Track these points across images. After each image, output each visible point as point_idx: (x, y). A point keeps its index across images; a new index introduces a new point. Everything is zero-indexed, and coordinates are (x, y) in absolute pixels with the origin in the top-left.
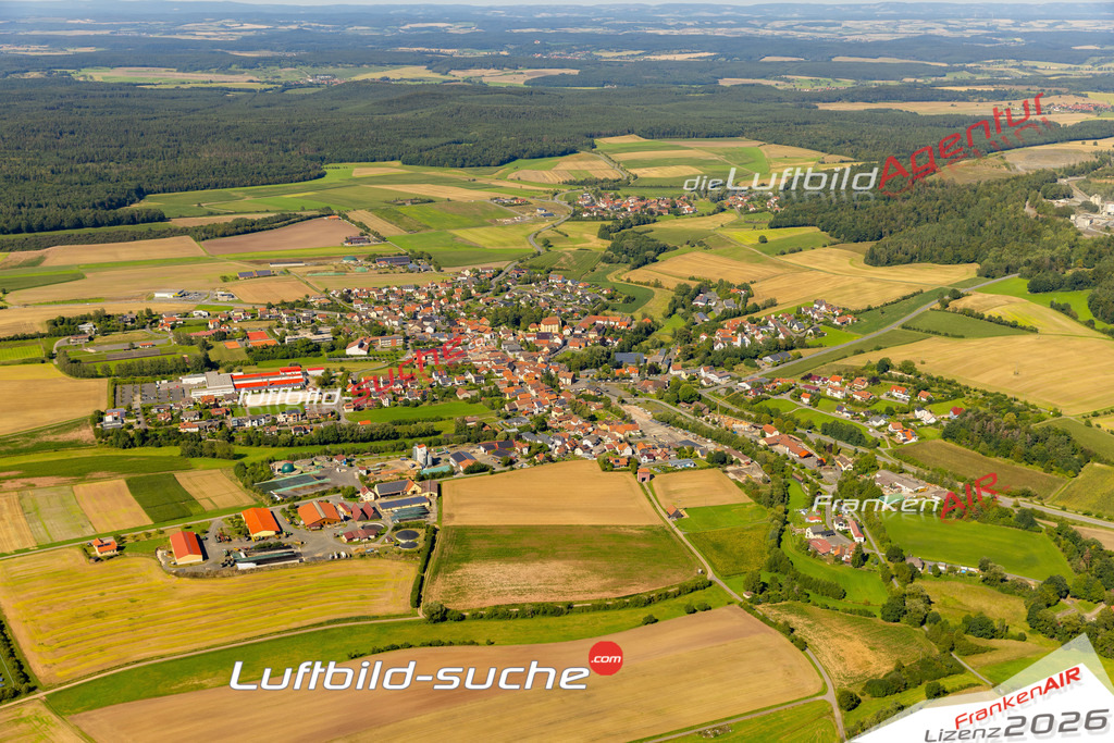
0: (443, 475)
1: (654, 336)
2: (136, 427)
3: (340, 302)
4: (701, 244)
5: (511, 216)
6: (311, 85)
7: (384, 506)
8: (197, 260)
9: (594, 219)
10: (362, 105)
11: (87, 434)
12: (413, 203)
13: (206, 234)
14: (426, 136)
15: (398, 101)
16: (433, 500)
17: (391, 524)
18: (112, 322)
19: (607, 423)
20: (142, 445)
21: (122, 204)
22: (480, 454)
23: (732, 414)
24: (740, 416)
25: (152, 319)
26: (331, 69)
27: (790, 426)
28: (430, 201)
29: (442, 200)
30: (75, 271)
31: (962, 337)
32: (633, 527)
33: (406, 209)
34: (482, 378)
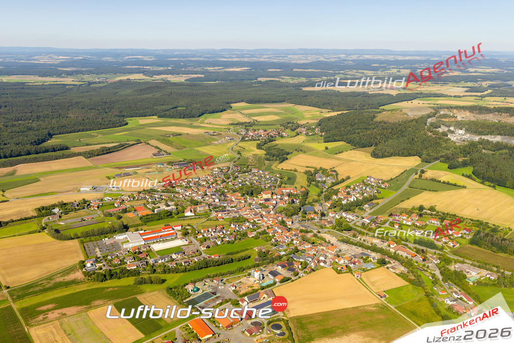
0: (271, 285)
2: (104, 268)
3: (169, 188)
4: (301, 151)
8: (90, 168)
9: (250, 140)
11: (79, 275)
12: (173, 136)
13: (89, 155)
18: (68, 207)
19: (321, 245)
21: (44, 141)
22: (280, 270)
23: (369, 236)
24: (373, 236)
28: (180, 135)
29: (184, 134)
31: (437, 191)
32: (370, 306)
33: (171, 138)
34: (255, 225)
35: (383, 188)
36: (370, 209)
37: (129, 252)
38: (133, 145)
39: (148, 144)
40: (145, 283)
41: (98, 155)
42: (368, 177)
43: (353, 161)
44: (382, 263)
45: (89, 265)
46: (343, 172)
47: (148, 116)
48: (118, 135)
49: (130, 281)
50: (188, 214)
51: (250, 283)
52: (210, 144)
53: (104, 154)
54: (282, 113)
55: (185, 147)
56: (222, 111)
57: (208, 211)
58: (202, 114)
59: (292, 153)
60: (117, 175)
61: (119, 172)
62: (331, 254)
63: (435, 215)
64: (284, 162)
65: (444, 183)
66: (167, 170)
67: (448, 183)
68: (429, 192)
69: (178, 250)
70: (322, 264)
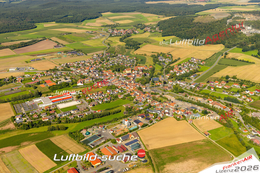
0: (136, 129)
1: (156, 71)
3: (66, 68)
7: (127, 144)
9: (116, 36)
11: (12, 126)
12: (66, 34)
18: (2, 81)
25: (14, 79)
28: (71, 33)
31: (236, 66)
32: (200, 141)
33: (65, 36)
34: (122, 91)
35: (202, 65)
36: (195, 79)
37: (43, 110)
38: (41, 40)
39: (51, 40)
40: (55, 130)
41: (19, 48)
42: (191, 58)
43: (181, 48)
44: (205, 113)
45: (18, 119)
46: (175, 55)
47: (49, 22)
48: (31, 35)
49: (45, 128)
50: (79, 84)
51: (122, 128)
52: (90, 39)
53: (23, 47)
54: (134, 18)
55: (74, 41)
56: (96, 18)
57: (92, 82)
58: (84, 20)
59: (142, 44)
60: (32, 60)
61: (33, 58)
62: (172, 108)
63: (236, 81)
64: (138, 49)
65: (240, 60)
66: (64, 56)
67: (243, 61)
68: (231, 67)
69: (75, 108)
70: (167, 115)
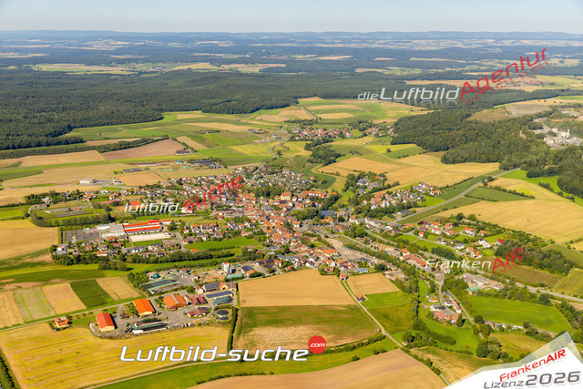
0: (238, 279)
1: (339, 201)
2: (74, 254)
3: (176, 184)
4: (357, 153)
5: (260, 139)
6: (152, 72)
7: (208, 296)
8: (101, 163)
9: (301, 140)
10: (180, 82)
11: (48, 258)
12: (209, 133)
13: (104, 149)
14: (213, 98)
15: (198, 80)
16: (234, 293)
17: (213, 307)
18: (59, 197)
19: (321, 248)
20: (77, 263)
21: (60, 134)
22: (257, 267)
23: (384, 243)
24: (388, 244)
25: (79, 195)
26: (162, 64)
27: (415, 249)
28: (218, 131)
29: (223, 131)
30: (38, 169)
31: (496, 201)
33: (206, 136)
34: (254, 225)
35: (431, 196)
37: (105, 240)
38: (158, 140)
39: (176, 140)
40: (109, 269)
41: (114, 150)
42: (420, 183)
43: (414, 166)
44: (382, 269)
45: (59, 249)
46: (391, 178)
47: (190, 110)
49: (95, 267)
51: (216, 275)
52: (251, 142)
53: (121, 149)
54: (358, 110)
55: (218, 145)
56: (283, 107)
57: (209, 209)
59: (344, 155)
60: (125, 171)
61: (130, 167)
62: (325, 256)
63: (473, 225)
64: (329, 165)
65: (510, 192)
66: (185, 167)
67: (515, 193)
68: (487, 202)
